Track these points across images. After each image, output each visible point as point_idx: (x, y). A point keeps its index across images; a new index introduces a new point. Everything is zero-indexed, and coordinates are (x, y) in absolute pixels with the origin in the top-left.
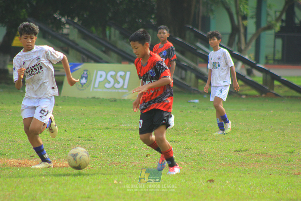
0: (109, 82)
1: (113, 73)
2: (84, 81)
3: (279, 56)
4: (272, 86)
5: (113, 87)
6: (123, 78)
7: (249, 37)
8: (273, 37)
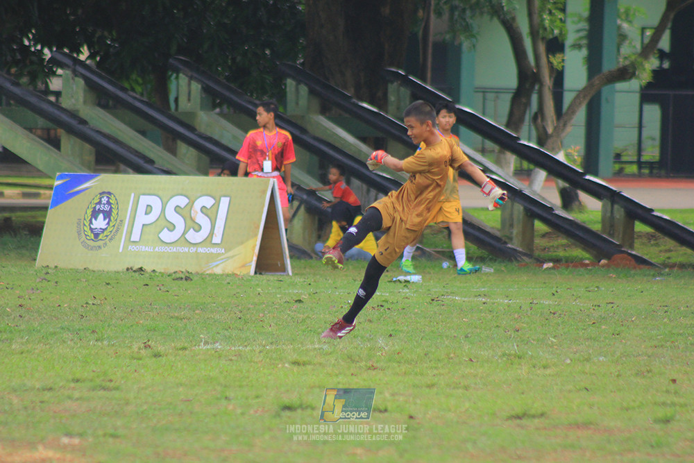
0: (172, 227)
1: (182, 201)
2: (100, 223)
3: (652, 152)
4: (630, 236)
5: (183, 239)
6: (211, 213)
7: (568, 98)
8: (636, 98)
